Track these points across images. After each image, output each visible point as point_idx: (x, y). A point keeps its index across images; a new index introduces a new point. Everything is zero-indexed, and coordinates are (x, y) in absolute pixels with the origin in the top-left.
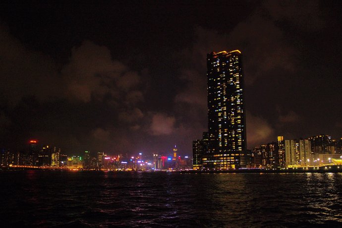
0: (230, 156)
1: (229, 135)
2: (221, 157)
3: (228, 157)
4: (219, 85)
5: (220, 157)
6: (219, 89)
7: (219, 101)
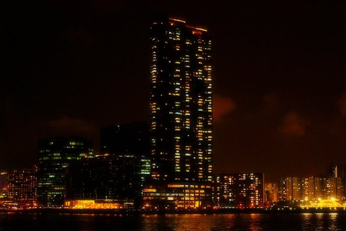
0: (199, 189)
1: (193, 155)
2: (187, 189)
3: (197, 189)
4: (178, 73)
5: (185, 188)
6: (177, 80)
7: (177, 98)
